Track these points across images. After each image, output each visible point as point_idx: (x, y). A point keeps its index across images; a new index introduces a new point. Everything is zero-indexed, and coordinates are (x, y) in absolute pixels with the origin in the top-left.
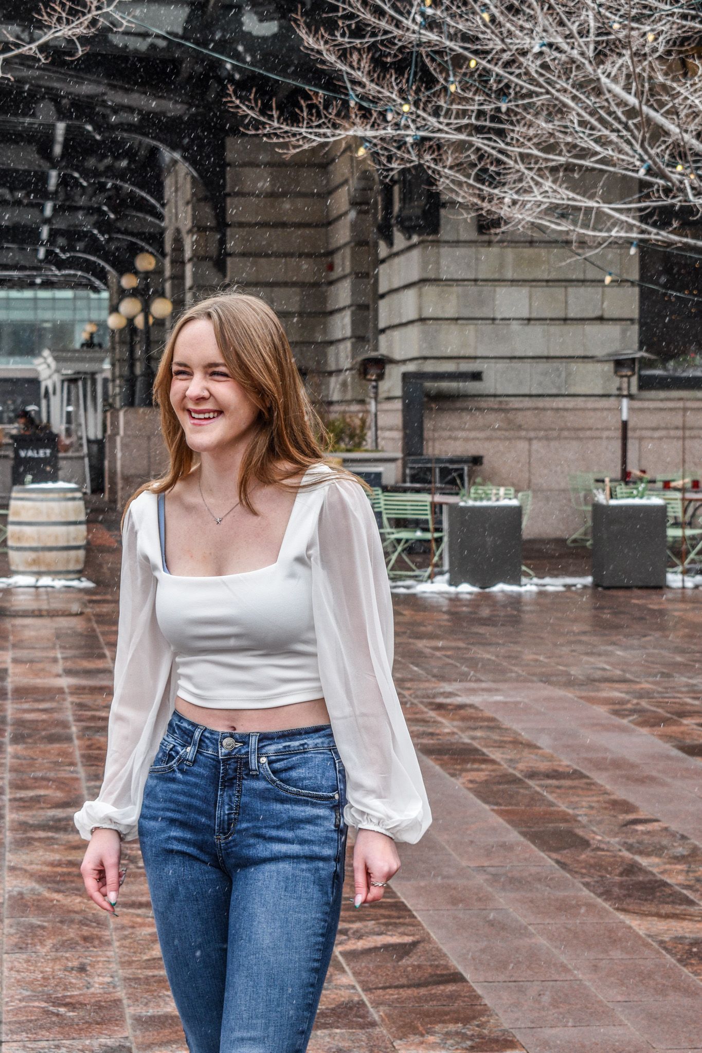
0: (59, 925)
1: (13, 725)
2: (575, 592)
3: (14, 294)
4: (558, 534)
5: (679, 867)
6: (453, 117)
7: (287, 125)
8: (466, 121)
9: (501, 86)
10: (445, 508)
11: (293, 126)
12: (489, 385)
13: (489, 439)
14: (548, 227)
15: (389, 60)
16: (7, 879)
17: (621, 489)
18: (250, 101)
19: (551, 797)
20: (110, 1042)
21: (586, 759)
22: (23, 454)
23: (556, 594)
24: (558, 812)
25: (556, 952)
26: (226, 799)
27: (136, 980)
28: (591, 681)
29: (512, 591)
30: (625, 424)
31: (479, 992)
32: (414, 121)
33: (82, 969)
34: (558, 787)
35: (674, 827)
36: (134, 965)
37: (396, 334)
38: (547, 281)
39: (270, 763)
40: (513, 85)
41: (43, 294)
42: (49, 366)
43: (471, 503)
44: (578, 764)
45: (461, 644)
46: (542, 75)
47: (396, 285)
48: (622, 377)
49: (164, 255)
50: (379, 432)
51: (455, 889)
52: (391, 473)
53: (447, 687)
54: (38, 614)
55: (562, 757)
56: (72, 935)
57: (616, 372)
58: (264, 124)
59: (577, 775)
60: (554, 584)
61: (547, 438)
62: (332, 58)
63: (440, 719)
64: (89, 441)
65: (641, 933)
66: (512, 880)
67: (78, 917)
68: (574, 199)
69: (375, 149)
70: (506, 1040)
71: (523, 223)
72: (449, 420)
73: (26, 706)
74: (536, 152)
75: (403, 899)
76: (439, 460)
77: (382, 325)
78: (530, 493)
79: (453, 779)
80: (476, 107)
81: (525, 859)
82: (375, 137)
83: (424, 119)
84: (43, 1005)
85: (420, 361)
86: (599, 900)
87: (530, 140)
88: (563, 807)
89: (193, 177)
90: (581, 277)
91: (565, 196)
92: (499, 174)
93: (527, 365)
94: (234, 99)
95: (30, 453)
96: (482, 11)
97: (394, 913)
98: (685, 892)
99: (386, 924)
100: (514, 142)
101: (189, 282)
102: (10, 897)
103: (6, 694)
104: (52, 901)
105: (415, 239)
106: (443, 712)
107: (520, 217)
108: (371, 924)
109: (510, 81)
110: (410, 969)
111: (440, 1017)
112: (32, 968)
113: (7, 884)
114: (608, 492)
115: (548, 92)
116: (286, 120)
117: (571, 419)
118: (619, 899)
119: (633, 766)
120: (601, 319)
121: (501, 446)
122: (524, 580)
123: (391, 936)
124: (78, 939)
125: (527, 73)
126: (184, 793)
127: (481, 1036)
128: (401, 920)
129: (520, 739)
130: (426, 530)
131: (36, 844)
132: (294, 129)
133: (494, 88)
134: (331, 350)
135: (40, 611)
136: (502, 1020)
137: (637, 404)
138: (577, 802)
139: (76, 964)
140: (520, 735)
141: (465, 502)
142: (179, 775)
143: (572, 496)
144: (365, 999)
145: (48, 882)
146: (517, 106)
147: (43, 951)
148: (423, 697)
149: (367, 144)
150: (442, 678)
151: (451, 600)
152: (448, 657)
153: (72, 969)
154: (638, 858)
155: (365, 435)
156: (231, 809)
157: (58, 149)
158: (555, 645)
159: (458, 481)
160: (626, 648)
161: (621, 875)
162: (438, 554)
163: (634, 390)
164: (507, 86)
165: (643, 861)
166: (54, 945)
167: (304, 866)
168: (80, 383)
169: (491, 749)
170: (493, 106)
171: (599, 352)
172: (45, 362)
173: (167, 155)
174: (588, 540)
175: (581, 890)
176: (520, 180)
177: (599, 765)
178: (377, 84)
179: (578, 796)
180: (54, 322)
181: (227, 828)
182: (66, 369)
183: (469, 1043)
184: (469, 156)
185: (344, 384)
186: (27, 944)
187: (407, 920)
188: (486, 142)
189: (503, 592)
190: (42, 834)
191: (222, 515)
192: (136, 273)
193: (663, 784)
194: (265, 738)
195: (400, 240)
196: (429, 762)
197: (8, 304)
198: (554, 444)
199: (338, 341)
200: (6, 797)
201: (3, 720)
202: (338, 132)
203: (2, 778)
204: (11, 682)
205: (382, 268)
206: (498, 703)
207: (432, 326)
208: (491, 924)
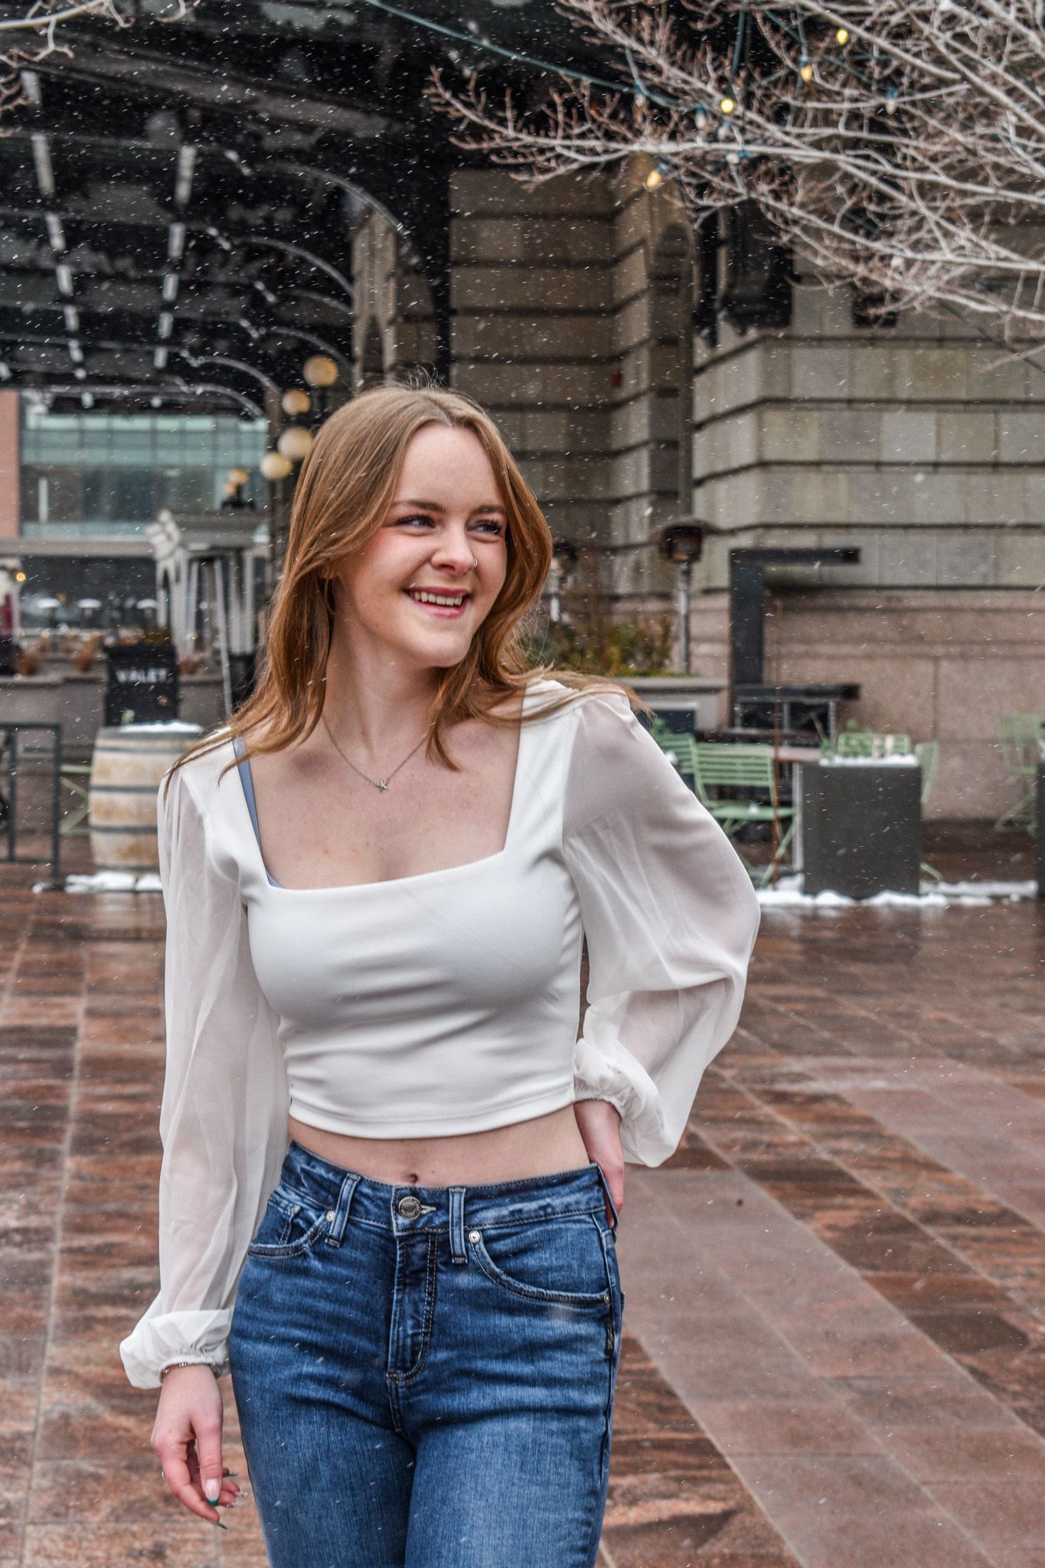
0: (125, 1473)
1: (78, 1121)
2: (1010, 908)
3: (120, 423)
4: (981, 812)
6: (807, 124)
7: (529, 133)
8: (827, 132)
9: (887, 72)
10: (797, 771)
11: (538, 135)
12: (870, 569)
13: (869, 657)
14: (964, 307)
15: (700, 26)
16: (45, 1389)
18: (467, 94)
19: (962, 1256)
21: (1023, 1190)
22: (122, 676)
23: (977, 910)
24: (975, 1284)
25: (968, 1534)
26: (409, 1309)
28: (1032, 1057)
29: (905, 906)
32: (742, 130)
33: (158, 1554)
34: (976, 1239)
36: (247, 1549)
37: (721, 488)
38: (966, 402)
39: (488, 1240)
40: (907, 70)
41: (164, 423)
42: (169, 537)
43: (839, 761)
44: (1010, 1199)
45: (819, 992)
46: (955, 51)
47: (723, 409)
49: (352, 360)
50: (693, 646)
51: (797, 1416)
52: (710, 712)
53: (795, 1065)
54: (134, 936)
55: (983, 1187)
56: (145, 1492)
58: (491, 133)
59: (1004, 1217)
60: (974, 894)
61: (964, 657)
62: (607, 26)
63: (781, 1119)
64: (232, 658)
66: (897, 1402)
68: (1006, 259)
69: (675, 174)
71: (922, 298)
72: (810, 625)
73: (102, 1090)
74: (943, 179)
75: (709, 1435)
76: (787, 691)
77: (699, 472)
78: (935, 745)
79: (799, 1223)
80: (846, 106)
81: (919, 1366)
82: (676, 154)
83: (759, 126)
85: (760, 531)
87: (934, 159)
88: (982, 1273)
89: (399, 240)
90: (1022, 396)
91: (994, 255)
92: (882, 217)
93: (931, 539)
94: (441, 90)
95: (134, 676)
97: (692, 1460)
99: (678, 1479)
100: (908, 163)
102: (48, 1423)
103: (71, 1070)
104: (116, 1429)
105: (752, 333)
106: (786, 1107)
107: (917, 289)
108: (653, 1478)
109: (904, 63)
110: (716, 1561)
112: (73, 1551)
113: (44, 1399)
115: (965, 80)
116: (526, 126)
117: (1006, 626)
121: (889, 668)
122: (925, 886)
123: (687, 1500)
124: (154, 1499)
125: (932, 49)
128: (705, 1473)
129: (913, 1154)
130: (767, 804)
131: (100, 1328)
132: (542, 141)
133: (876, 75)
134: (618, 512)
135: (139, 931)
138: (1007, 1267)
139: (148, 1544)
140: (913, 1147)
141: (830, 758)
142: (316, 1264)
143: (1005, 749)
145: (113, 1396)
146: (913, 104)
147: (93, 1519)
148: (755, 1081)
149: (664, 167)
150: (785, 1048)
151: (805, 918)
152: (799, 1013)
153: (141, 1553)
155: (669, 649)
156: (417, 1325)
157: (183, 191)
158: (975, 994)
159: (818, 726)
162: (785, 842)
164: (899, 72)
166: (114, 1510)
168: (218, 566)
169: (865, 1172)
170: (873, 103)
172: (163, 531)
174: (1029, 823)
175: (1012, 1422)
176: (919, 226)
178: (682, 68)
179: (1009, 1254)
180: (183, 468)
181: (409, 1359)
182: (196, 541)
184: (832, 188)
185: (637, 568)
186: (68, 1508)
187: (714, 1473)
188: (860, 162)
189: (890, 906)
190: (109, 1311)
192: (306, 388)
194: (476, 1196)
195: (728, 337)
196: (759, 1193)
197: (110, 438)
198: (975, 667)
199: (629, 498)
200: (56, 1246)
201: (61, 1113)
202: (613, 145)
203: (51, 1214)
204: (80, 1049)
205: (700, 382)
206: (876, 1093)
207: (778, 475)
208: (857, 1481)
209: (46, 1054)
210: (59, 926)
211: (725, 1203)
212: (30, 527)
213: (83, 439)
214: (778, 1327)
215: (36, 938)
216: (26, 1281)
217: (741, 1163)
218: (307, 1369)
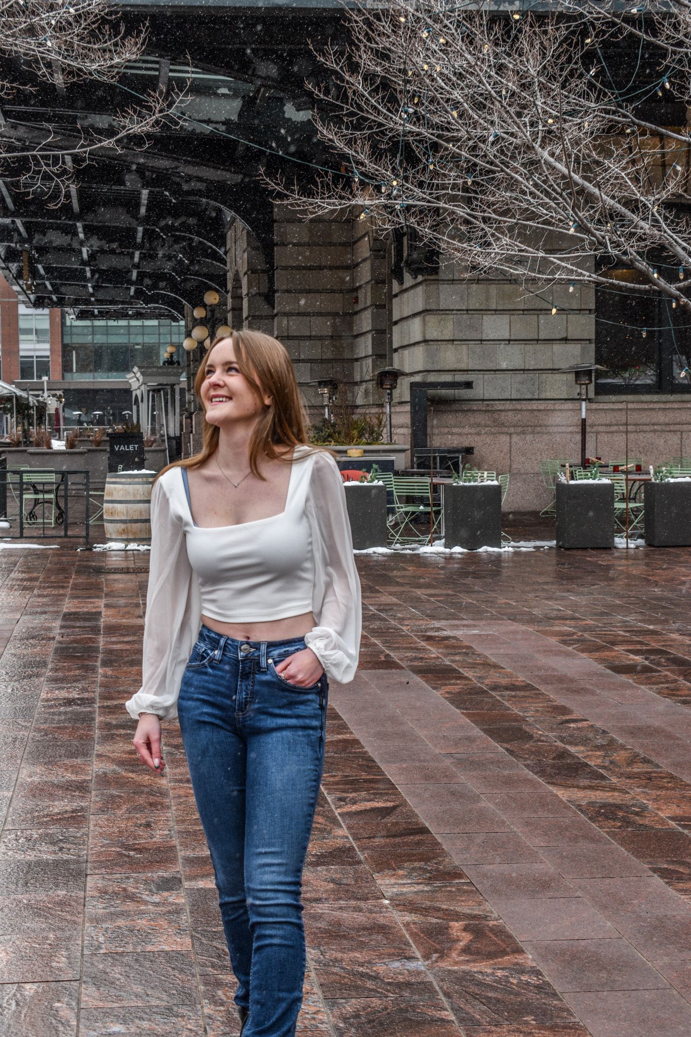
0: (132, 795)
1: (104, 653)
2: (543, 552)
3: (112, 323)
4: (532, 508)
5: (598, 753)
6: (434, 189)
7: (305, 197)
8: (444, 192)
10: (442, 489)
11: (309, 197)
12: (479, 391)
13: (478, 434)
14: (508, 271)
15: (383, 146)
16: (95, 763)
17: (579, 472)
18: (277, 179)
19: (507, 704)
20: (165, 875)
21: (537, 676)
22: (117, 448)
23: (528, 554)
24: (511, 714)
25: (499, 813)
26: (244, 688)
27: (188, 833)
28: (548, 619)
29: (494, 552)
30: (584, 421)
31: (439, 840)
33: (148, 825)
34: (513, 697)
35: (598, 724)
37: (406, 352)
38: (523, 310)
39: (276, 663)
41: (134, 323)
42: (138, 380)
43: (461, 483)
44: (531, 680)
45: (451, 592)
46: (498, 158)
47: (405, 315)
48: (581, 384)
49: (227, 292)
50: (393, 429)
51: (428, 769)
52: (401, 461)
53: (437, 624)
54: (126, 571)
55: (519, 674)
56: (141, 802)
57: (576, 381)
58: (288, 196)
59: (527, 687)
60: (527, 546)
61: (524, 433)
62: (341, 145)
63: (428, 647)
64: (169, 438)
65: (564, 799)
66: (472, 763)
67: (146, 790)
69: (372, 214)
70: (456, 873)
72: (450, 419)
73: (114, 639)
74: (493, 216)
76: (440, 451)
77: (395, 346)
78: (508, 476)
79: (434, 691)
80: (452, 182)
81: (484, 748)
82: (371, 205)
83: (411, 190)
84: (118, 849)
85: (425, 373)
86: (535, 777)
88: (516, 711)
89: (248, 233)
92: (468, 231)
93: (508, 375)
94: (265, 177)
95: (122, 448)
96: (452, 110)
97: (382, 787)
98: (600, 771)
99: (373, 794)
100: (478, 208)
101: (245, 314)
102: (97, 776)
103: (99, 631)
104: (127, 778)
105: (420, 278)
106: (432, 642)
107: (486, 263)
108: (363, 794)
109: (476, 162)
110: (389, 825)
111: (410, 858)
112: (111, 825)
113: (95, 767)
114: (568, 475)
115: (502, 170)
116: (303, 194)
117: (543, 418)
118: (551, 776)
119: (572, 681)
120: (565, 340)
121: (488, 439)
122: (503, 543)
123: (378, 802)
124: (145, 804)
126: (214, 683)
127: (437, 870)
128: (388, 791)
129: (488, 661)
130: (427, 505)
132: (311, 200)
133: (464, 167)
134: (357, 365)
135: (128, 568)
136: (454, 859)
137: (594, 406)
138: (526, 707)
139: (143, 821)
140: (489, 658)
141: (458, 482)
142: (210, 670)
143: (544, 478)
144: (355, 845)
147: (119, 813)
148: (417, 631)
149: (367, 211)
150: (433, 617)
151: (445, 558)
152: (439, 601)
153: (141, 825)
154: (568, 747)
155: (382, 431)
156: (247, 694)
157: (143, 210)
158: (523, 592)
159: (453, 468)
160: (577, 594)
161: (554, 759)
162: (436, 523)
163: (592, 395)
165: (572, 749)
166: (128, 809)
167: (300, 733)
168: (162, 393)
169: (465, 669)
171: (564, 365)
172: (135, 376)
173: (229, 214)
174: (553, 513)
175: (522, 770)
177: (546, 680)
178: (375, 164)
179: (528, 703)
180: (143, 344)
181: (243, 707)
182: (151, 381)
183: (428, 875)
185: (366, 393)
186: (108, 808)
187: (392, 791)
189: (487, 552)
190: (122, 732)
191: (238, 481)
192: (205, 306)
193: (593, 693)
194: (272, 645)
195: (408, 280)
196: (417, 679)
197: (107, 330)
198: (529, 437)
199: (361, 358)
200: (97, 706)
201: (96, 650)
202: (343, 202)
203: (94, 692)
204: (102, 622)
205: (395, 301)
206: (474, 635)
207: (434, 346)
208: (453, 794)
209: (87, 624)
210: (90, 567)
211: (401, 683)
212: (68, 376)
213: (94, 330)
214: (422, 733)
215: (78, 572)
216: (84, 720)
217: (408, 666)
218: (205, 710)
